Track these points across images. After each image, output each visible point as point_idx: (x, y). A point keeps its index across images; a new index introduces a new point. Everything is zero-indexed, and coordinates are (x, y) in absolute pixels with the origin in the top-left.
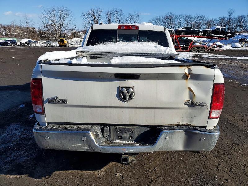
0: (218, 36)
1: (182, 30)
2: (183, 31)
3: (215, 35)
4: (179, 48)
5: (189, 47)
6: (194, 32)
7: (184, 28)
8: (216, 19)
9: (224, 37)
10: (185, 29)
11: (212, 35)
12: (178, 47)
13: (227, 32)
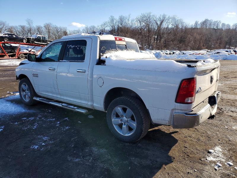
0: (41, 43)
1: (4, 36)
2: (6, 37)
3: (38, 43)
4: (6, 55)
5: (17, 54)
6: (17, 39)
7: (6, 34)
8: (16, 27)
9: (46, 45)
10: (7, 36)
11: (36, 42)
12: (4, 54)
13: (47, 40)
